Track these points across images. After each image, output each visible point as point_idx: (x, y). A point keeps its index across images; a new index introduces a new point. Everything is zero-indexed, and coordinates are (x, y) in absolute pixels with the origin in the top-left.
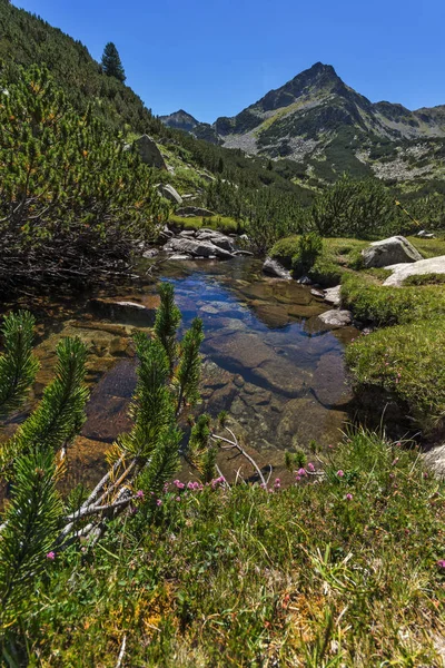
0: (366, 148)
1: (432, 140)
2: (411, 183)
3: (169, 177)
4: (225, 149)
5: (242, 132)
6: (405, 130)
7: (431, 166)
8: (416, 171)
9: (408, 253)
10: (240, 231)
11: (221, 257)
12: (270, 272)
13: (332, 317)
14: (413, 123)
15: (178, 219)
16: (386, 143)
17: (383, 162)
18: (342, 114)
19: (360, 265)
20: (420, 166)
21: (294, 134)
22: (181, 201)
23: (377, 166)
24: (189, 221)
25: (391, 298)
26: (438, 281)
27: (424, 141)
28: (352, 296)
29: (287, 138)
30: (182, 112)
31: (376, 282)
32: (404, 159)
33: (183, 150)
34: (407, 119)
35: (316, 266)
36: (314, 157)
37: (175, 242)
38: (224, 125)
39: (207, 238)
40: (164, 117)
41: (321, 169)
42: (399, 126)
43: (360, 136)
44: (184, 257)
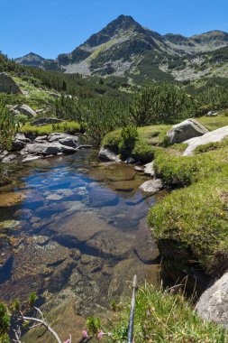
0: (164, 63)
1: (205, 53)
2: (199, 81)
3: (24, 99)
4: (67, 74)
5: (78, 62)
6: (187, 49)
7: (209, 69)
8: (200, 73)
9: (198, 130)
10: (82, 131)
11: (66, 152)
12: (104, 159)
13: (149, 186)
14: (190, 45)
15: (34, 128)
16: (176, 58)
17: (178, 70)
18: (144, 44)
19: (167, 143)
20: (202, 69)
21: (114, 60)
22: (35, 115)
23: (174, 73)
24: (42, 129)
25: (184, 165)
26: (215, 147)
27: (201, 54)
28: (160, 167)
29: (110, 62)
30: (32, 54)
31: (178, 154)
32: (192, 67)
33: (34, 79)
34: (187, 43)
35: (136, 149)
36: (131, 72)
37: (30, 146)
38: (64, 59)
39: (57, 140)
40: (19, 59)
41: (137, 79)
42: (182, 47)
43: (159, 55)
44: (36, 157)
